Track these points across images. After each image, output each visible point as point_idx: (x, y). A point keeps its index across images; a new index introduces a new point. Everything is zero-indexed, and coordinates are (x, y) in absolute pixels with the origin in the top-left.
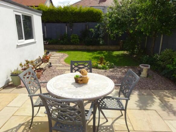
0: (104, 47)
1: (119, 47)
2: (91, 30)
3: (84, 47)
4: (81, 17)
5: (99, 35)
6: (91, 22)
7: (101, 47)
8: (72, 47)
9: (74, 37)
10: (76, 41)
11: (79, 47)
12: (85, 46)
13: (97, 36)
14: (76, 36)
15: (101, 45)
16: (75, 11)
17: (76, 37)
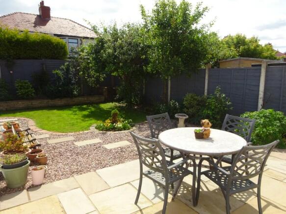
0: (81, 99)
1: (103, 98)
2: (54, 72)
3: (45, 102)
4: (28, 49)
5: (70, 80)
6: (49, 59)
7: (76, 100)
8: (20, 104)
9: (24, 85)
10: (28, 92)
11: (36, 103)
12: (47, 101)
13: (68, 81)
14: (25, 83)
15: (75, 96)
16: (16, 39)
17: (27, 85)
